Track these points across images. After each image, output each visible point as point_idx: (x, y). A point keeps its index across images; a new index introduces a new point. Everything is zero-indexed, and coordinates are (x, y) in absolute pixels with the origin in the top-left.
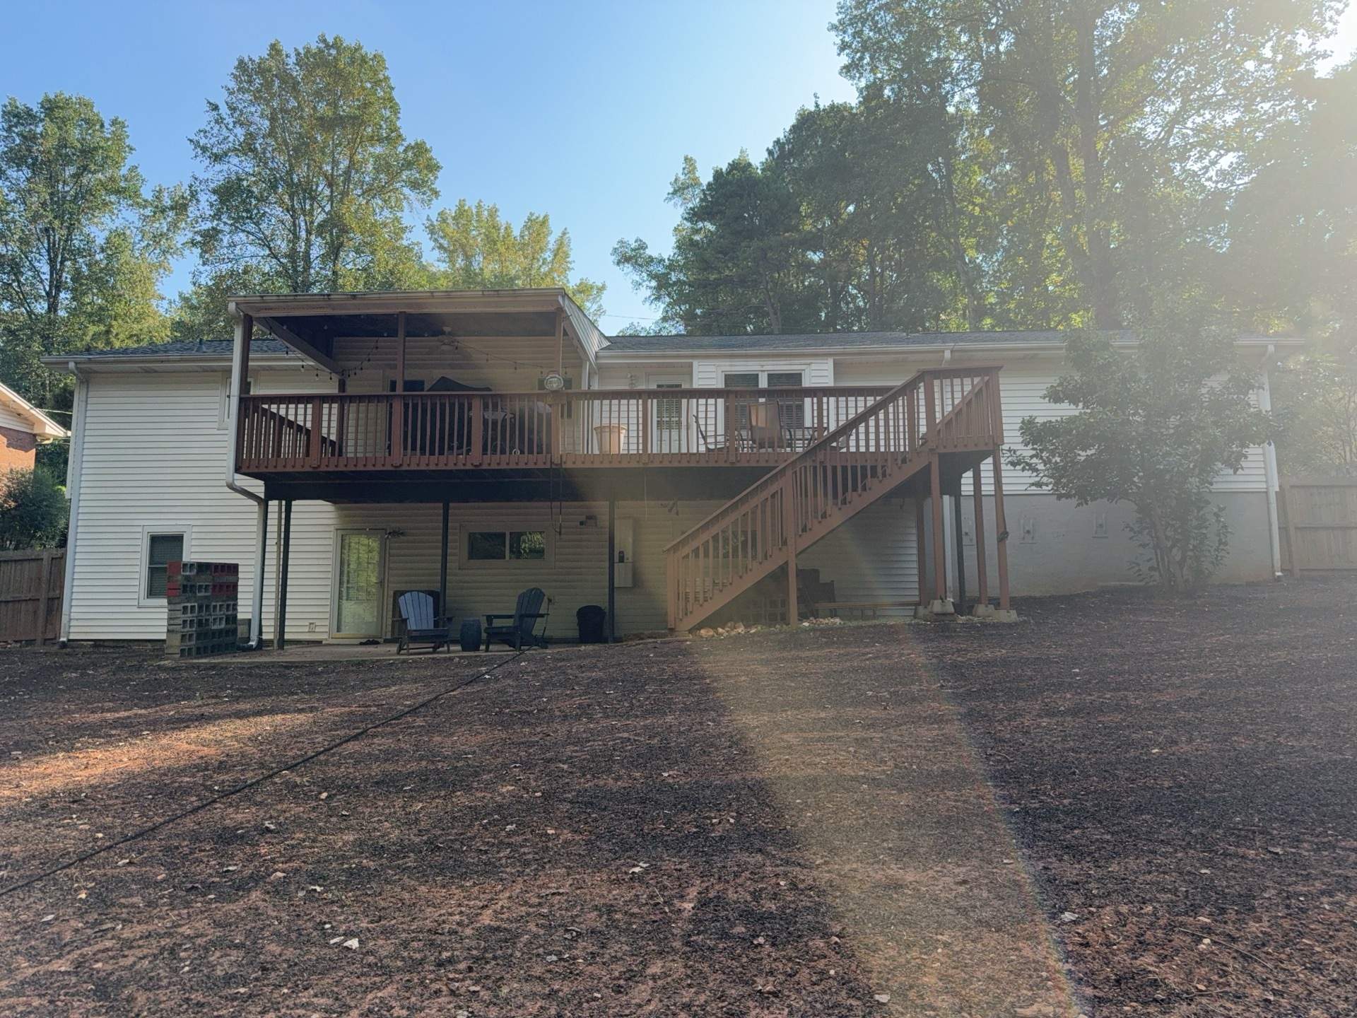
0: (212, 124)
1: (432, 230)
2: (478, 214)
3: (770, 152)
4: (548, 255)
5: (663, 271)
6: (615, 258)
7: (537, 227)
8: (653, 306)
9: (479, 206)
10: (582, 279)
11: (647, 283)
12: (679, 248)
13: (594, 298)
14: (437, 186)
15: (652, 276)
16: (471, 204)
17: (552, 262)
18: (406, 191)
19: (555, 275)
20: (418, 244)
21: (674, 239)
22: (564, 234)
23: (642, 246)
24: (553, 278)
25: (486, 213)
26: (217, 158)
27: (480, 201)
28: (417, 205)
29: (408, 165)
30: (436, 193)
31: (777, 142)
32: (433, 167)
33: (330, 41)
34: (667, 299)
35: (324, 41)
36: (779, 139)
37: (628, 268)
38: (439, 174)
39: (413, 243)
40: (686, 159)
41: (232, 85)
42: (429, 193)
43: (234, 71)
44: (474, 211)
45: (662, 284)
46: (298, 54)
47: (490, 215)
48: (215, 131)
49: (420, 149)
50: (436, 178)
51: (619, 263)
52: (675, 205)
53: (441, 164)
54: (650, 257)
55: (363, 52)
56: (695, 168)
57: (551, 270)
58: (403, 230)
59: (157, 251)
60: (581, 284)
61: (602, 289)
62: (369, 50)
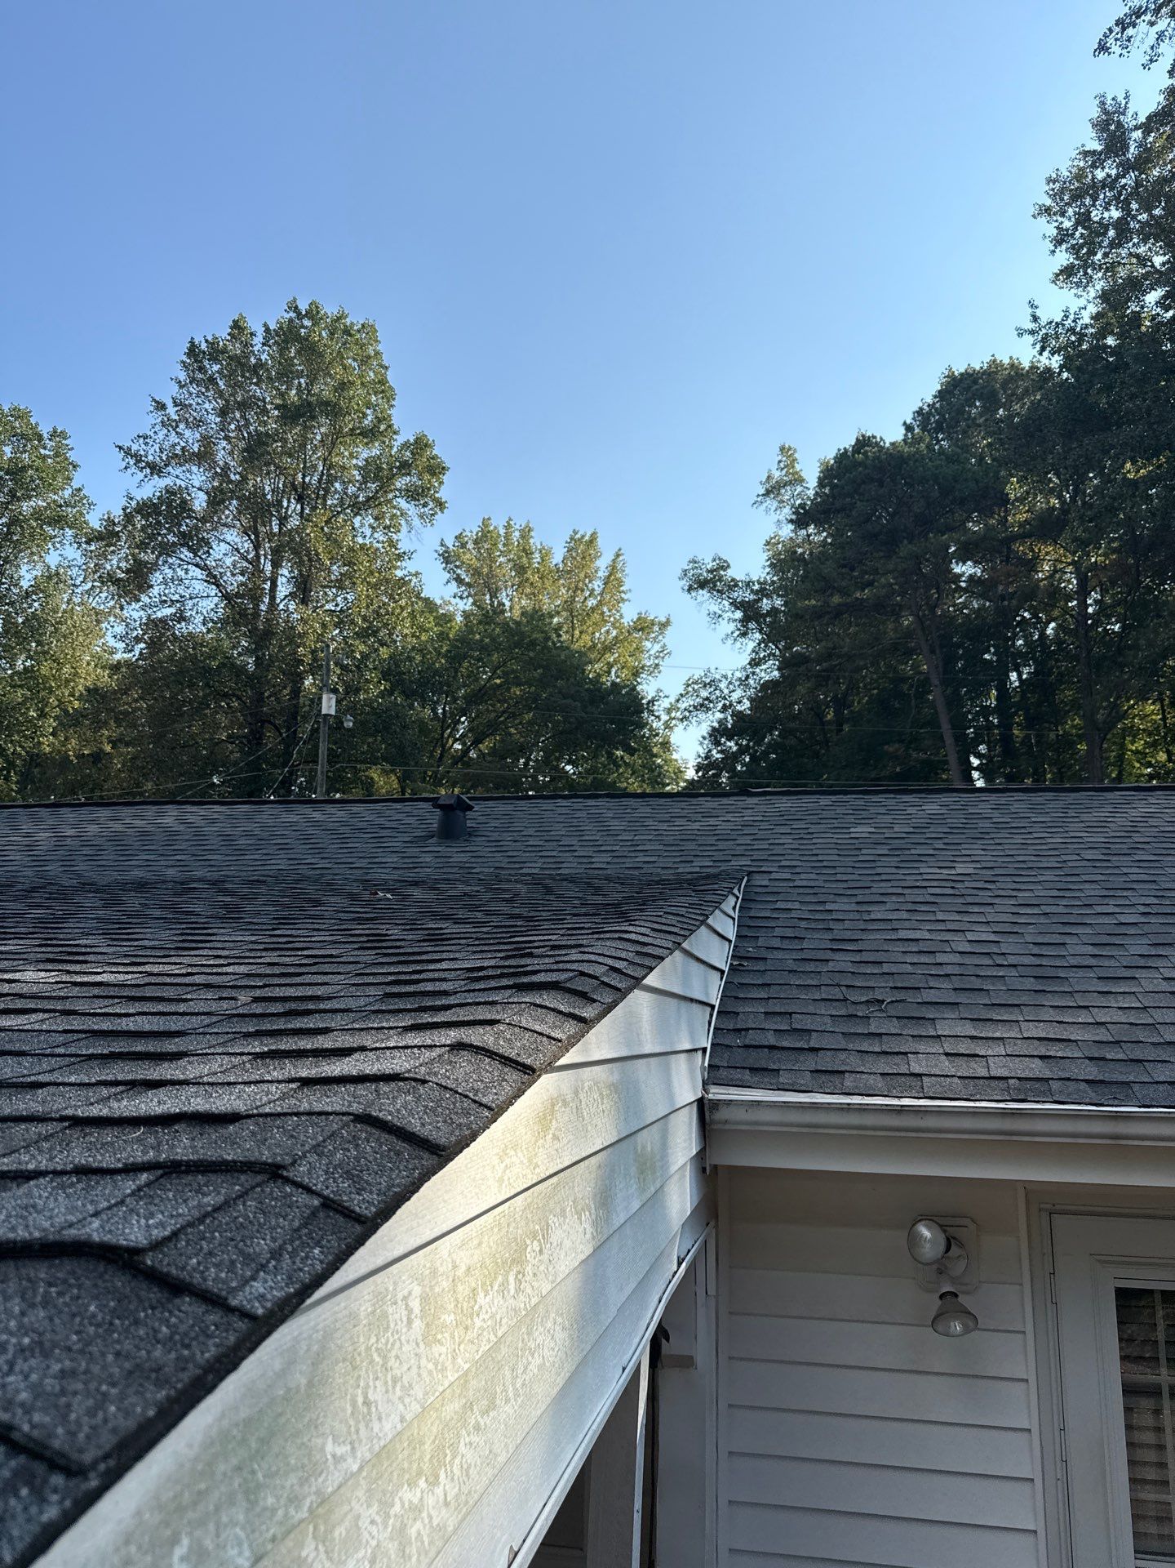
0: (158, 428)
1: (447, 558)
2: (507, 536)
3: (909, 428)
4: (597, 585)
5: (752, 597)
6: (685, 583)
7: (582, 548)
8: (738, 644)
9: (508, 526)
10: (640, 614)
11: (729, 614)
12: (772, 565)
13: (657, 637)
14: (443, 494)
15: (736, 605)
16: (498, 524)
17: (601, 594)
18: (402, 503)
19: (605, 609)
20: (417, 574)
21: (765, 556)
22: (618, 556)
23: (724, 566)
24: (603, 613)
25: (517, 534)
26: (155, 469)
27: (510, 519)
28: (416, 522)
29: (405, 467)
30: (441, 505)
31: (920, 412)
32: (436, 469)
33: (303, 307)
34: (758, 636)
35: (296, 309)
36: (921, 409)
37: (703, 594)
38: (445, 478)
39: (410, 574)
40: (782, 449)
41: (182, 376)
42: (431, 505)
43: (185, 358)
44: (502, 531)
45: (750, 614)
46: (267, 330)
47: (523, 537)
48: (161, 435)
49: (420, 445)
50: (441, 483)
51: (690, 589)
52: (767, 510)
53: (447, 465)
54: (733, 580)
55: (348, 321)
56: (795, 460)
57: (600, 603)
58: (399, 557)
59: (104, 595)
60: (639, 619)
61: (665, 625)
62: (355, 319)
